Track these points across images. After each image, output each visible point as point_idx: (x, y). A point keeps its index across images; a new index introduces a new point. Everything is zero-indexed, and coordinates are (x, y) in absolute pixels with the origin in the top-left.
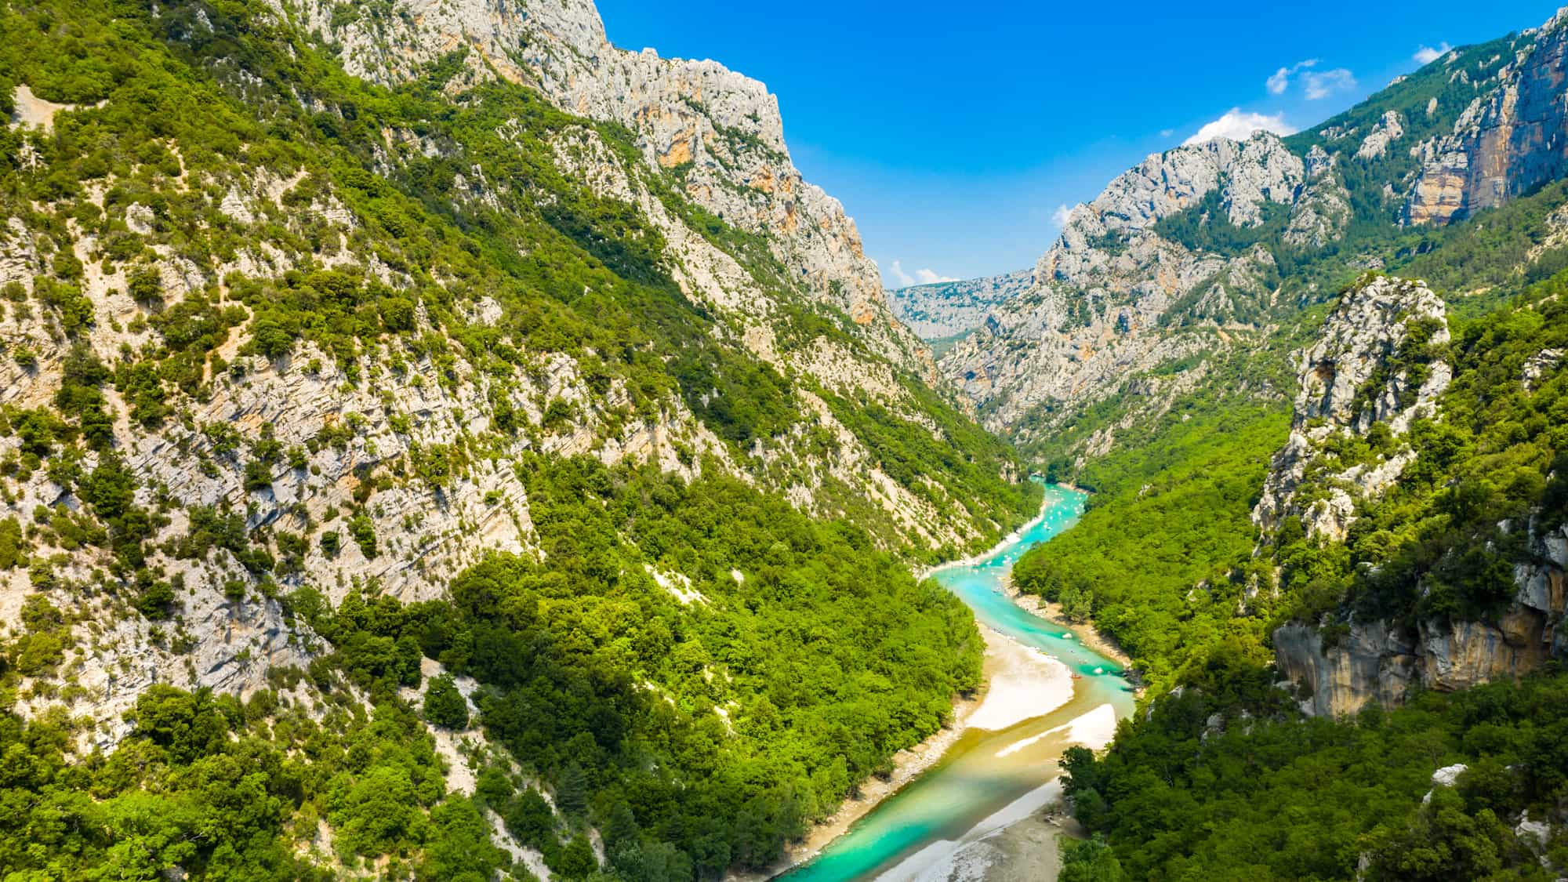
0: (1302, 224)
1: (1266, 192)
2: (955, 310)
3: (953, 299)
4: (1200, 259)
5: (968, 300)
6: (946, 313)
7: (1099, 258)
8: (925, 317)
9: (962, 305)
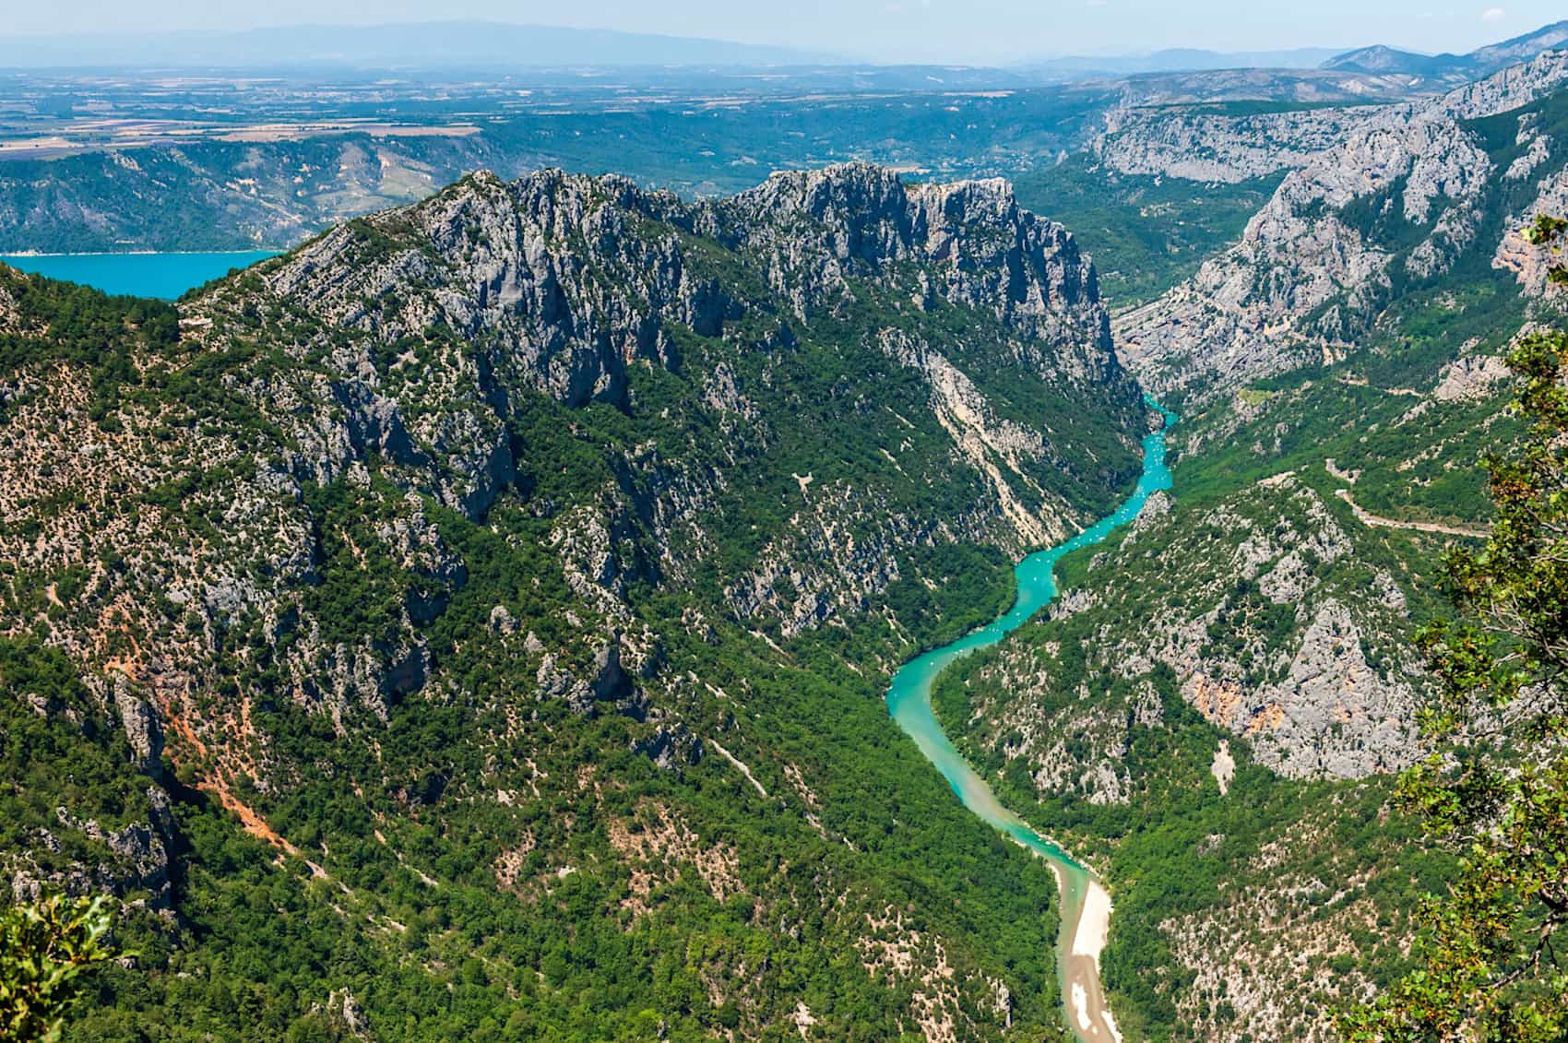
0: (1421, 254)
1: (1441, 185)
2: (1243, 150)
3: (1246, 136)
4: (1368, 250)
5: (1260, 141)
6: (1234, 153)
7: (1298, 227)
8: (1211, 156)
9: (1253, 145)
